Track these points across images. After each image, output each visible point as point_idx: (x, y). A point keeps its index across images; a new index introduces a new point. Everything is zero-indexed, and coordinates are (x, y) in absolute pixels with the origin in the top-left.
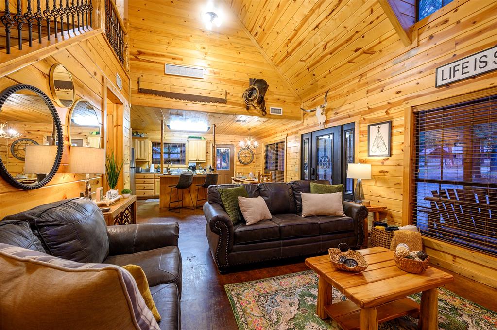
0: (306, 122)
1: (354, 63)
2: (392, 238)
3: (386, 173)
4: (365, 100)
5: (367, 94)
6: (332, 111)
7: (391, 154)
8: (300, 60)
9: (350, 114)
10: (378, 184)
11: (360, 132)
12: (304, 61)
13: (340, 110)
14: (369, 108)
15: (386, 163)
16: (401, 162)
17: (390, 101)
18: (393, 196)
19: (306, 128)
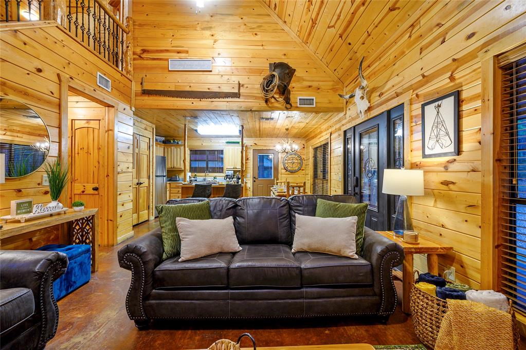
0: (348, 113)
1: (399, 8)
2: (444, 312)
3: (451, 186)
4: (418, 65)
5: (421, 53)
6: (376, 92)
7: (459, 151)
8: (329, 27)
9: (398, 91)
10: (439, 205)
11: (411, 118)
12: (333, 26)
13: (386, 88)
14: (424, 76)
15: (452, 167)
16: (478, 165)
17: (455, 57)
18: (464, 227)
19: (349, 122)
